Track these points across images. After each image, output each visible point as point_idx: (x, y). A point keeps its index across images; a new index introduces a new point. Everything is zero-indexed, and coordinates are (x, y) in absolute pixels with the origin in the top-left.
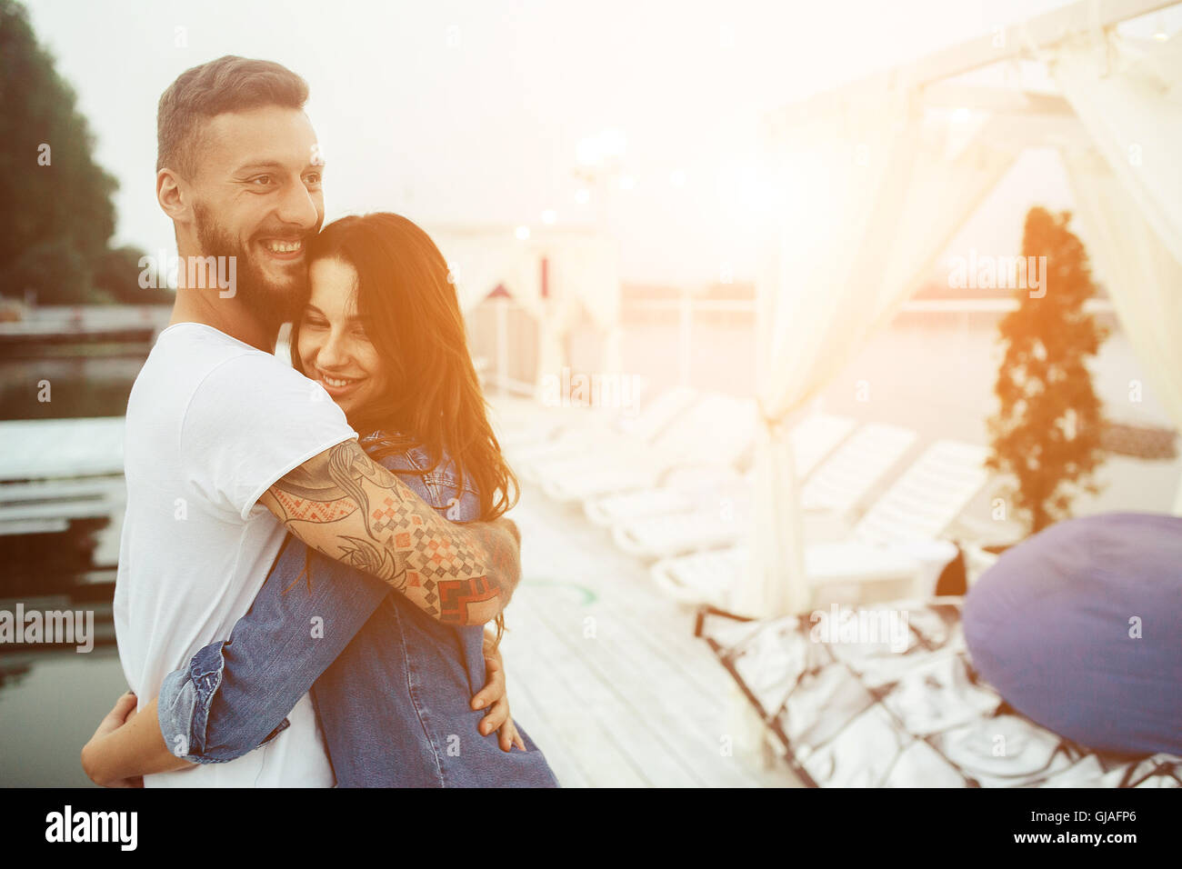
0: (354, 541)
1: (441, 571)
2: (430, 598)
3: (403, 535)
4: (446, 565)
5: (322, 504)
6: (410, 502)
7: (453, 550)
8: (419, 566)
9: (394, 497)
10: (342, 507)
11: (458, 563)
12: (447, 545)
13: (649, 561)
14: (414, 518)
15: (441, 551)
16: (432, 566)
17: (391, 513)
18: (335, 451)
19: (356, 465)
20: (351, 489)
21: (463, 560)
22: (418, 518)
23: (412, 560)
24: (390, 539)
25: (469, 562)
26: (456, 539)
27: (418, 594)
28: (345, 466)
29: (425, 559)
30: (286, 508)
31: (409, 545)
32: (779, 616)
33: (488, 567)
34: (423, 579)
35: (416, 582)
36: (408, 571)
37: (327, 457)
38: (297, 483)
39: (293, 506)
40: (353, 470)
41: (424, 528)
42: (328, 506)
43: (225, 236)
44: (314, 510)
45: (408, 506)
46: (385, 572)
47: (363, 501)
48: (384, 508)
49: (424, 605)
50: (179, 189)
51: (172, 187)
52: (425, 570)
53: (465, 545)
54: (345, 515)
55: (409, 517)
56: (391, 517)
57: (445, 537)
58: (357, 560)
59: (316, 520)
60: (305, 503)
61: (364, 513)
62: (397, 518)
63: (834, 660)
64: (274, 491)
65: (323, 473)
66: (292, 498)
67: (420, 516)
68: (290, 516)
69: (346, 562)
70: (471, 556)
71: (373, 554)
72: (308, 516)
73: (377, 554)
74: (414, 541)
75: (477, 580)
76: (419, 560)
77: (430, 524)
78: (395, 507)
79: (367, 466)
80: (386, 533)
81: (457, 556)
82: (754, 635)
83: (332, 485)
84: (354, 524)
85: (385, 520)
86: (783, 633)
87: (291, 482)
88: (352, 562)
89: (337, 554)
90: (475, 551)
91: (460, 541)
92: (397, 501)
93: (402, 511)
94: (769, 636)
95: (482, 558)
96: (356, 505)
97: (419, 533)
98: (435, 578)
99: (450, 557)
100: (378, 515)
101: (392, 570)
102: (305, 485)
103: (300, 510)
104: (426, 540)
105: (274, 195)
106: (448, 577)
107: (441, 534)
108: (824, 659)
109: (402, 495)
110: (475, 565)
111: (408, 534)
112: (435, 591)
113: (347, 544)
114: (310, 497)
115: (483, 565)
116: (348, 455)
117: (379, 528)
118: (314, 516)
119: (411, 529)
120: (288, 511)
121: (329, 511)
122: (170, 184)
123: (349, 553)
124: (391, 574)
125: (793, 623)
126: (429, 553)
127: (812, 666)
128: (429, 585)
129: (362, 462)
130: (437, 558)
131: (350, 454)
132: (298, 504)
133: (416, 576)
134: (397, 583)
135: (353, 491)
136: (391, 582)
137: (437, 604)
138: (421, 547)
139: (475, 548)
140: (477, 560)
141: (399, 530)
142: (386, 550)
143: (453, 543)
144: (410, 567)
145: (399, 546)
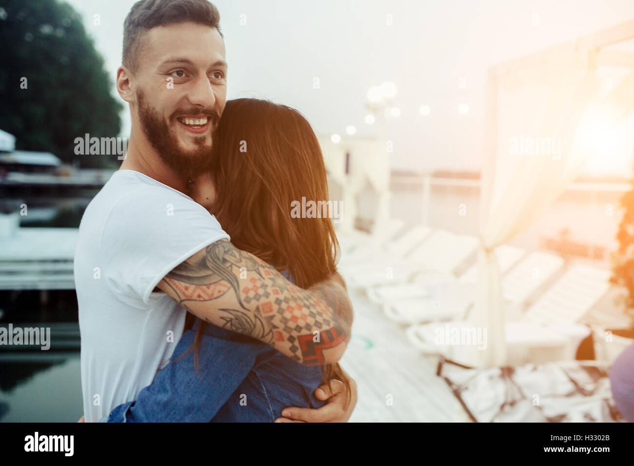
0: (230, 311)
1: (298, 328)
2: (294, 349)
3: (266, 304)
4: (302, 323)
5: (204, 287)
6: (270, 279)
7: (305, 311)
8: (281, 326)
9: (257, 276)
10: (219, 288)
11: (311, 321)
12: (300, 308)
13: (405, 326)
14: (273, 291)
15: (297, 313)
16: (291, 324)
17: (256, 288)
18: (210, 248)
19: (227, 257)
20: (225, 274)
21: (314, 317)
22: (277, 290)
23: (276, 321)
24: (258, 309)
25: (319, 319)
26: (307, 303)
27: (284, 347)
28: (219, 259)
29: (285, 321)
30: (178, 292)
31: (271, 310)
32: (489, 366)
33: (334, 320)
34: (286, 335)
35: (281, 338)
36: (274, 330)
37: (204, 253)
38: (184, 273)
39: (184, 290)
40: (225, 261)
41: (281, 297)
42: (208, 288)
43: (154, 112)
44: (199, 292)
45: (268, 282)
46: (257, 333)
47: (234, 282)
48: (250, 286)
49: (290, 354)
50: (129, 80)
51: (125, 78)
52: (287, 329)
53: (314, 306)
54: (222, 293)
55: (269, 290)
56: (256, 291)
57: (300, 302)
58: (235, 326)
59: (201, 299)
60: (192, 288)
61: (235, 290)
62: (261, 291)
63: (524, 397)
64: (168, 280)
65: (203, 264)
66: (181, 284)
67: (278, 289)
68: (183, 298)
69: (228, 329)
70: (320, 314)
71: (246, 320)
72: (195, 296)
73: (249, 320)
74: (275, 307)
75: (327, 332)
76: (281, 321)
77: (286, 294)
78: (259, 284)
79: (235, 257)
80: (254, 304)
81: (310, 315)
82: (473, 378)
83: (209, 272)
84: (229, 299)
85: (252, 294)
86: (491, 378)
87: (179, 272)
88: (231, 327)
89: (221, 323)
90: (322, 310)
91: (310, 303)
92: (260, 279)
93: (264, 286)
94: (482, 380)
95: (328, 315)
96: (229, 285)
97: (278, 302)
98: (295, 334)
99: (304, 317)
100: (247, 291)
101: (262, 330)
102: (190, 274)
103: (188, 293)
104: (284, 305)
105: (187, 85)
106: (304, 332)
107: (295, 300)
108: (517, 396)
109: (263, 274)
110: (325, 320)
111: (270, 303)
112: (297, 343)
113: (226, 314)
114: (196, 282)
115: (330, 319)
116: (220, 251)
117: (248, 300)
118: (199, 296)
119: (272, 298)
120: (181, 295)
121: (210, 291)
122: (124, 77)
123: (228, 321)
124: (261, 334)
125: (497, 372)
126: (288, 315)
127: (510, 400)
128: (291, 339)
129: (231, 255)
130: (294, 318)
131: (221, 250)
132: (186, 288)
133: (280, 334)
134: (267, 339)
135: (226, 275)
136: (263, 340)
137: (299, 353)
138: (281, 311)
139: (322, 306)
140: (325, 317)
141: (263, 300)
142: (256, 316)
143: (305, 306)
144: (275, 327)
145: (264, 312)
